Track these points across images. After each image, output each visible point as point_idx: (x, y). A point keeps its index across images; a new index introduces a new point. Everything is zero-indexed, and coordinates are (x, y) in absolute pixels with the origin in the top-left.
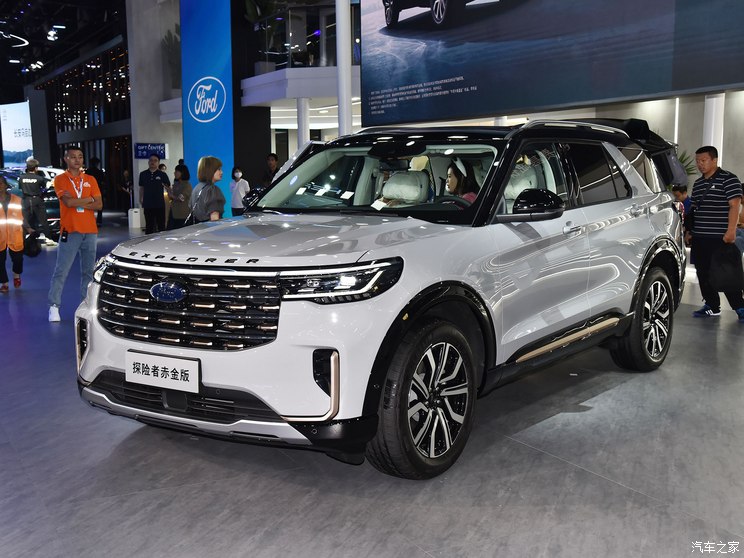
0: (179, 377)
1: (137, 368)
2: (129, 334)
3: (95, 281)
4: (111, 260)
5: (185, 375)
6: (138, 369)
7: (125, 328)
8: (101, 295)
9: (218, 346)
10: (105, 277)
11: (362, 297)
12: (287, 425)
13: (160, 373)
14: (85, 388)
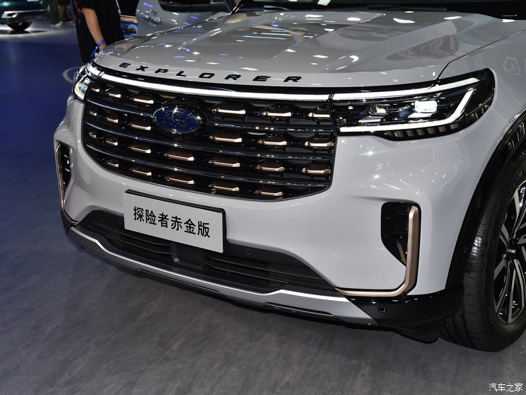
0: (196, 230)
1: (138, 213)
2: (125, 170)
3: (76, 97)
4: (94, 71)
5: (204, 230)
6: (141, 216)
7: (120, 162)
8: (86, 117)
9: (248, 192)
10: (89, 94)
11: (448, 130)
12: (345, 300)
13: (169, 223)
14: (73, 228)
